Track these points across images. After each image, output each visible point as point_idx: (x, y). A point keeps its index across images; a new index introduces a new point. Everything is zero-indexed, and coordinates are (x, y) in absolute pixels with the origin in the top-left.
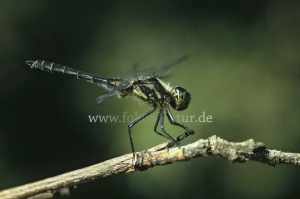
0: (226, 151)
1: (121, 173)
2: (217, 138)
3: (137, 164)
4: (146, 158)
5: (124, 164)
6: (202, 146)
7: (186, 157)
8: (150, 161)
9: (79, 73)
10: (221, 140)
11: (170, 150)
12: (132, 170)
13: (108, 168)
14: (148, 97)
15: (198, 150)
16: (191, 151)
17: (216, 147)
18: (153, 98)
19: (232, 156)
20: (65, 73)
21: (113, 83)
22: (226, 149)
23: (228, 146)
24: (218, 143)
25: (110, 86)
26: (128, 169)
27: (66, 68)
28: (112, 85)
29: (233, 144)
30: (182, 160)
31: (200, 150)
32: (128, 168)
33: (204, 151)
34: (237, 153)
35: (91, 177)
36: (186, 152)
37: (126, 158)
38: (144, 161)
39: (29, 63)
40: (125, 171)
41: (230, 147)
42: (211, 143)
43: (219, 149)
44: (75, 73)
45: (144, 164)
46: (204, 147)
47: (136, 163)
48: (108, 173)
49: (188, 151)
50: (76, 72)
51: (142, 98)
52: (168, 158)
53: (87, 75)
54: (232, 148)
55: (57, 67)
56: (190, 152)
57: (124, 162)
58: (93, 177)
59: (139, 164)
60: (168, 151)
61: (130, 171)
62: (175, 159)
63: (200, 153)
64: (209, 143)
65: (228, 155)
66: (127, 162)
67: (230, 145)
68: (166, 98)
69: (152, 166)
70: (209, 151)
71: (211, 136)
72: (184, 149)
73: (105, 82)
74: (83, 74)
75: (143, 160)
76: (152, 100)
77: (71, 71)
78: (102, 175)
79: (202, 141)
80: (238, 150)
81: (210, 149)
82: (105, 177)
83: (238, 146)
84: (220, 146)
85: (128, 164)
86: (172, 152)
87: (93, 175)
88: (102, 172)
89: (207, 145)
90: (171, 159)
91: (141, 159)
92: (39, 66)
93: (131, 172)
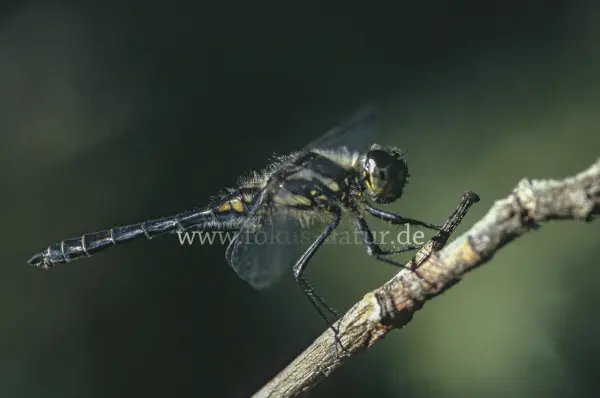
0: (563, 201)
1: (358, 350)
2: (531, 183)
3: (384, 314)
4: (400, 293)
5: (358, 327)
6: (505, 213)
7: (481, 253)
8: (409, 297)
9: (147, 225)
10: (541, 185)
11: (443, 253)
12: (381, 332)
13: (327, 352)
14: (311, 198)
15: (501, 228)
16: (488, 235)
17: (538, 203)
18: (323, 197)
19: (581, 208)
20: (118, 243)
21: (226, 207)
22: (560, 198)
23: (562, 190)
24: (537, 193)
25: (223, 217)
26: (370, 336)
27: (115, 231)
28: (227, 212)
29: (570, 181)
30: (477, 264)
31: (506, 224)
32: (370, 332)
33: (515, 223)
34: (589, 197)
35: (300, 389)
36: (477, 241)
37: (355, 314)
38: (397, 302)
39: (35, 262)
40: (366, 343)
41: (567, 191)
42: (523, 198)
43: (547, 205)
44: (138, 231)
45: (400, 307)
46: (512, 215)
47: (381, 315)
48: (332, 363)
49: (480, 237)
50: (139, 228)
51: (300, 207)
52: (445, 272)
53: (163, 221)
54: (573, 188)
55: (95, 239)
56: (486, 239)
57: (355, 325)
58: (304, 385)
59: (388, 314)
60: (438, 256)
61: (375, 337)
62: (461, 268)
63: (509, 231)
64: (518, 200)
65: (571, 208)
66: (361, 321)
67: (565, 187)
68: (350, 183)
69: (418, 304)
70: (527, 218)
71: (515, 184)
72: (470, 238)
73: (209, 215)
74: (154, 224)
75: (393, 302)
76: (323, 201)
77: (128, 231)
78: (321, 374)
79: (500, 204)
80: (589, 187)
81: (525, 213)
82: (330, 375)
83: (583, 181)
84: (546, 196)
85: (365, 324)
86: (447, 256)
87: (303, 381)
88: (318, 367)
89: (516, 208)
90: (452, 272)
91: (388, 303)
92: (58, 258)
93: (380, 337)
